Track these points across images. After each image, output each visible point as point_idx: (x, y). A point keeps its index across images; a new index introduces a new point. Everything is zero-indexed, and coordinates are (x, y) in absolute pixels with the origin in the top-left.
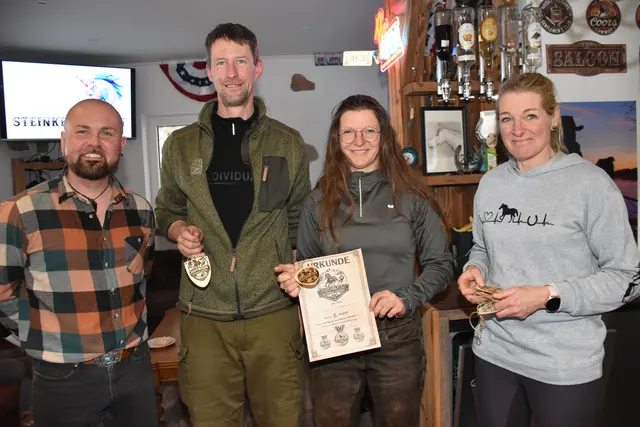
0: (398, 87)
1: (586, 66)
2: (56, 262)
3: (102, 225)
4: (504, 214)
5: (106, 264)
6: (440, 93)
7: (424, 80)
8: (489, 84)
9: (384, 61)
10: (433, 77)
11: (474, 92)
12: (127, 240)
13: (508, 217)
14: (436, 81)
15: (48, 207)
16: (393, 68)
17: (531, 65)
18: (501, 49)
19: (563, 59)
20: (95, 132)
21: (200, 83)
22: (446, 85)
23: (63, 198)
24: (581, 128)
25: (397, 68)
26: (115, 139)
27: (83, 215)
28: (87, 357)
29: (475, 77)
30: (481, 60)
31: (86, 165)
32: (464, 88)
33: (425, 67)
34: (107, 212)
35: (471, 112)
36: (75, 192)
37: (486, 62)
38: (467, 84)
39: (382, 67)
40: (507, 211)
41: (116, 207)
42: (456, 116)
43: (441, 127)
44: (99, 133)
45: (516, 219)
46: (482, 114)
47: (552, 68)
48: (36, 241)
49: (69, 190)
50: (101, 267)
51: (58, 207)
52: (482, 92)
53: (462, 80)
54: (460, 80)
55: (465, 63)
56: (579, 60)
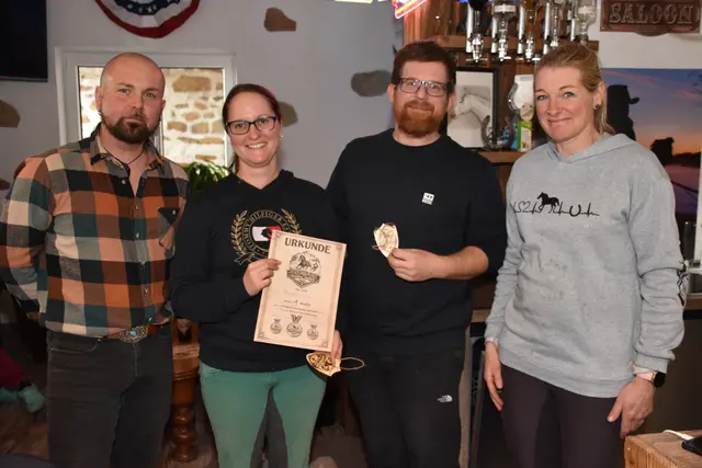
1: (649, 23)
2: (85, 227)
3: (135, 193)
4: (544, 204)
5: (138, 236)
6: (469, 50)
7: (450, 33)
8: (529, 42)
10: (461, 30)
11: (512, 52)
12: (161, 210)
13: (548, 207)
14: (465, 34)
15: (79, 169)
16: (412, 15)
17: (581, 21)
19: (622, 13)
20: (139, 93)
21: (141, 10)
22: (477, 42)
23: (96, 159)
24: (636, 100)
25: (418, 15)
27: (115, 180)
28: (112, 330)
29: (512, 33)
30: (522, 11)
31: (127, 127)
32: (499, 46)
33: (452, 17)
34: (141, 178)
35: (504, 75)
36: (109, 154)
37: (528, 14)
38: (502, 41)
39: (397, 12)
40: (547, 200)
41: (150, 174)
42: (485, 80)
43: (468, 91)
44: (143, 93)
45: (557, 209)
46: (517, 79)
47: (607, 25)
48: (64, 203)
49: (102, 151)
50: (132, 238)
51: (89, 168)
52: (520, 51)
53: (496, 35)
54: (494, 36)
55: (501, 15)
56: (641, 16)
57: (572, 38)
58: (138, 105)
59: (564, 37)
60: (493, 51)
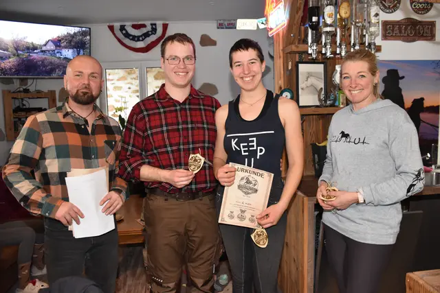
0: (281, 48)
1: (408, 36)
3: (90, 132)
4: (342, 137)
5: (93, 157)
6: (310, 52)
7: (299, 43)
8: (343, 47)
9: (271, 29)
10: (305, 41)
11: (334, 53)
12: (106, 142)
13: (344, 139)
14: (307, 44)
15: (56, 120)
17: (372, 35)
18: (352, 24)
19: (393, 31)
22: (315, 48)
23: (66, 115)
24: (403, 77)
25: (281, 34)
26: (98, 80)
27: (78, 126)
29: (334, 42)
30: (338, 30)
32: (326, 49)
33: (300, 35)
34: (93, 125)
35: (329, 64)
36: (73, 112)
37: (342, 32)
38: (328, 47)
39: (270, 33)
40: (344, 135)
41: (98, 122)
42: (319, 68)
43: (309, 75)
44: (89, 76)
46: (337, 67)
47: (385, 37)
48: (49, 139)
49: (69, 110)
51: (62, 120)
52: (338, 52)
53: (325, 44)
54: (323, 44)
55: (327, 33)
56: (403, 31)
57: (367, 44)
58: (86, 82)
59: (362, 44)
60: (323, 52)
